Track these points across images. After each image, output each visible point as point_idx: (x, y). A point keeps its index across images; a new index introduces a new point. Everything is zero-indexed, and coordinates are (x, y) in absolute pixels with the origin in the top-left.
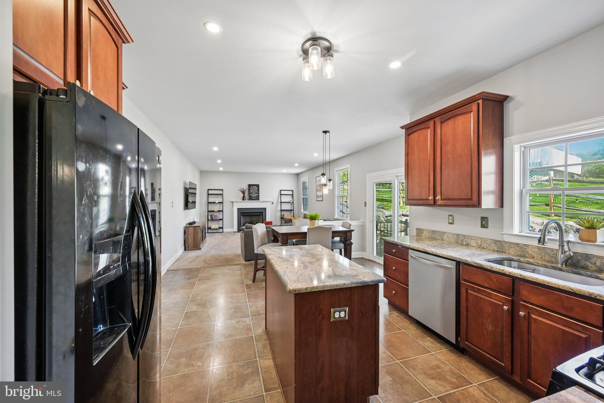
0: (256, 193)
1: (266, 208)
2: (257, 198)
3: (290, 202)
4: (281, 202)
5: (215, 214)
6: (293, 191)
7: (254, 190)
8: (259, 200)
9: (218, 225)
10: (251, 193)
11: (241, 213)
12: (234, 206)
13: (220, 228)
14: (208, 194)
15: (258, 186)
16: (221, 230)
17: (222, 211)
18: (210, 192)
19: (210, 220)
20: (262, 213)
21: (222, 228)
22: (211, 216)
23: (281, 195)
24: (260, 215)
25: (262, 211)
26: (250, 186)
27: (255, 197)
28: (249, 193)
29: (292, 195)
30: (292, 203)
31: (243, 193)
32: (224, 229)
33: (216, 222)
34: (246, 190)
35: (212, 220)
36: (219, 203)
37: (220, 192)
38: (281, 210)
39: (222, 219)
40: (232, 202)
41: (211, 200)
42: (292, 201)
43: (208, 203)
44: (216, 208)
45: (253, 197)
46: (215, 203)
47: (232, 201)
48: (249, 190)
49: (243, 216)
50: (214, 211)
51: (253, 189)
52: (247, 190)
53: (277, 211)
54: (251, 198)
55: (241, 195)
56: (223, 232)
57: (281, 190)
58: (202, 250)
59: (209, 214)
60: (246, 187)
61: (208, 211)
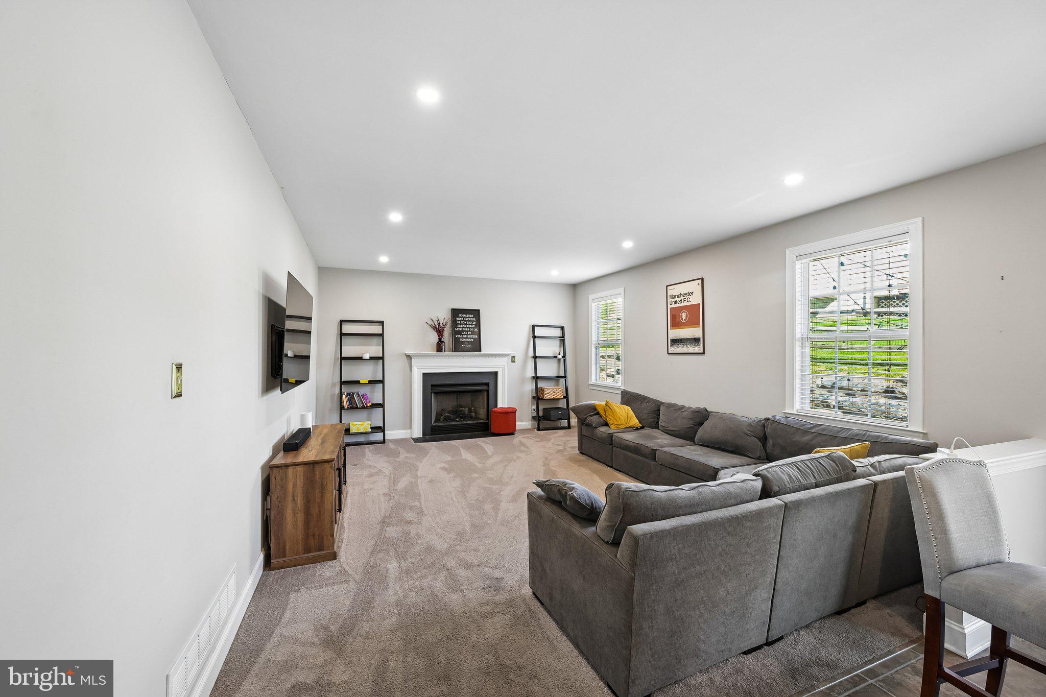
0: (473, 333)
1: (496, 373)
2: (476, 347)
3: (556, 357)
4: (535, 357)
5: (362, 390)
6: (562, 328)
7: (466, 324)
8: (480, 351)
9: (370, 422)
10: (460, 333)
11: (433, 386)
12: (415, 369)
13: (375, 429)
14: (342, 335)
15: (476, 313)
16: (378, 436)
17: (382, 382)
18: (347, 329)
19: (348, 409)
20: (488, 384)
21: (381, 429)
22: (351, 396)
23: (534, 337)
24: (480, 391)
25: (486, 381)
26: (455, 313)
27: (470, 343)
28: (454, 333)
29: (562, 339)
30: (559, 360)
31: (439, 330)
32: (386, 432)
33: (364, 414)
34: (446, 324)
35: (353, 407)
36: (371, 358)
37: (377, 329)
38: (536, 378)
39: (381, 406)
40: (409, 357)
41: (350, 350)
42: (562, 354)
43: (342, 359)
44: (364, 373)
45: (463, 343)
46: (361, 358)
47: (408, 353)
48: (454, 323)
49: (436, 393)
50: (358, 382)
51: (463, 321)
52: (449, 324)
53: (523, 380)
54: (458, 347)
55: (434, 337)
56: (384, 442)
57: (533, 326)
58: (342, 555)
59: (343, 391)
60: (444, 316)
61: (342, 383)
